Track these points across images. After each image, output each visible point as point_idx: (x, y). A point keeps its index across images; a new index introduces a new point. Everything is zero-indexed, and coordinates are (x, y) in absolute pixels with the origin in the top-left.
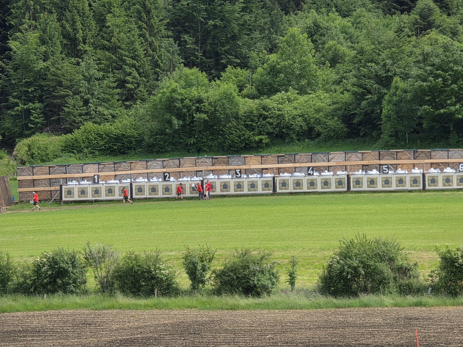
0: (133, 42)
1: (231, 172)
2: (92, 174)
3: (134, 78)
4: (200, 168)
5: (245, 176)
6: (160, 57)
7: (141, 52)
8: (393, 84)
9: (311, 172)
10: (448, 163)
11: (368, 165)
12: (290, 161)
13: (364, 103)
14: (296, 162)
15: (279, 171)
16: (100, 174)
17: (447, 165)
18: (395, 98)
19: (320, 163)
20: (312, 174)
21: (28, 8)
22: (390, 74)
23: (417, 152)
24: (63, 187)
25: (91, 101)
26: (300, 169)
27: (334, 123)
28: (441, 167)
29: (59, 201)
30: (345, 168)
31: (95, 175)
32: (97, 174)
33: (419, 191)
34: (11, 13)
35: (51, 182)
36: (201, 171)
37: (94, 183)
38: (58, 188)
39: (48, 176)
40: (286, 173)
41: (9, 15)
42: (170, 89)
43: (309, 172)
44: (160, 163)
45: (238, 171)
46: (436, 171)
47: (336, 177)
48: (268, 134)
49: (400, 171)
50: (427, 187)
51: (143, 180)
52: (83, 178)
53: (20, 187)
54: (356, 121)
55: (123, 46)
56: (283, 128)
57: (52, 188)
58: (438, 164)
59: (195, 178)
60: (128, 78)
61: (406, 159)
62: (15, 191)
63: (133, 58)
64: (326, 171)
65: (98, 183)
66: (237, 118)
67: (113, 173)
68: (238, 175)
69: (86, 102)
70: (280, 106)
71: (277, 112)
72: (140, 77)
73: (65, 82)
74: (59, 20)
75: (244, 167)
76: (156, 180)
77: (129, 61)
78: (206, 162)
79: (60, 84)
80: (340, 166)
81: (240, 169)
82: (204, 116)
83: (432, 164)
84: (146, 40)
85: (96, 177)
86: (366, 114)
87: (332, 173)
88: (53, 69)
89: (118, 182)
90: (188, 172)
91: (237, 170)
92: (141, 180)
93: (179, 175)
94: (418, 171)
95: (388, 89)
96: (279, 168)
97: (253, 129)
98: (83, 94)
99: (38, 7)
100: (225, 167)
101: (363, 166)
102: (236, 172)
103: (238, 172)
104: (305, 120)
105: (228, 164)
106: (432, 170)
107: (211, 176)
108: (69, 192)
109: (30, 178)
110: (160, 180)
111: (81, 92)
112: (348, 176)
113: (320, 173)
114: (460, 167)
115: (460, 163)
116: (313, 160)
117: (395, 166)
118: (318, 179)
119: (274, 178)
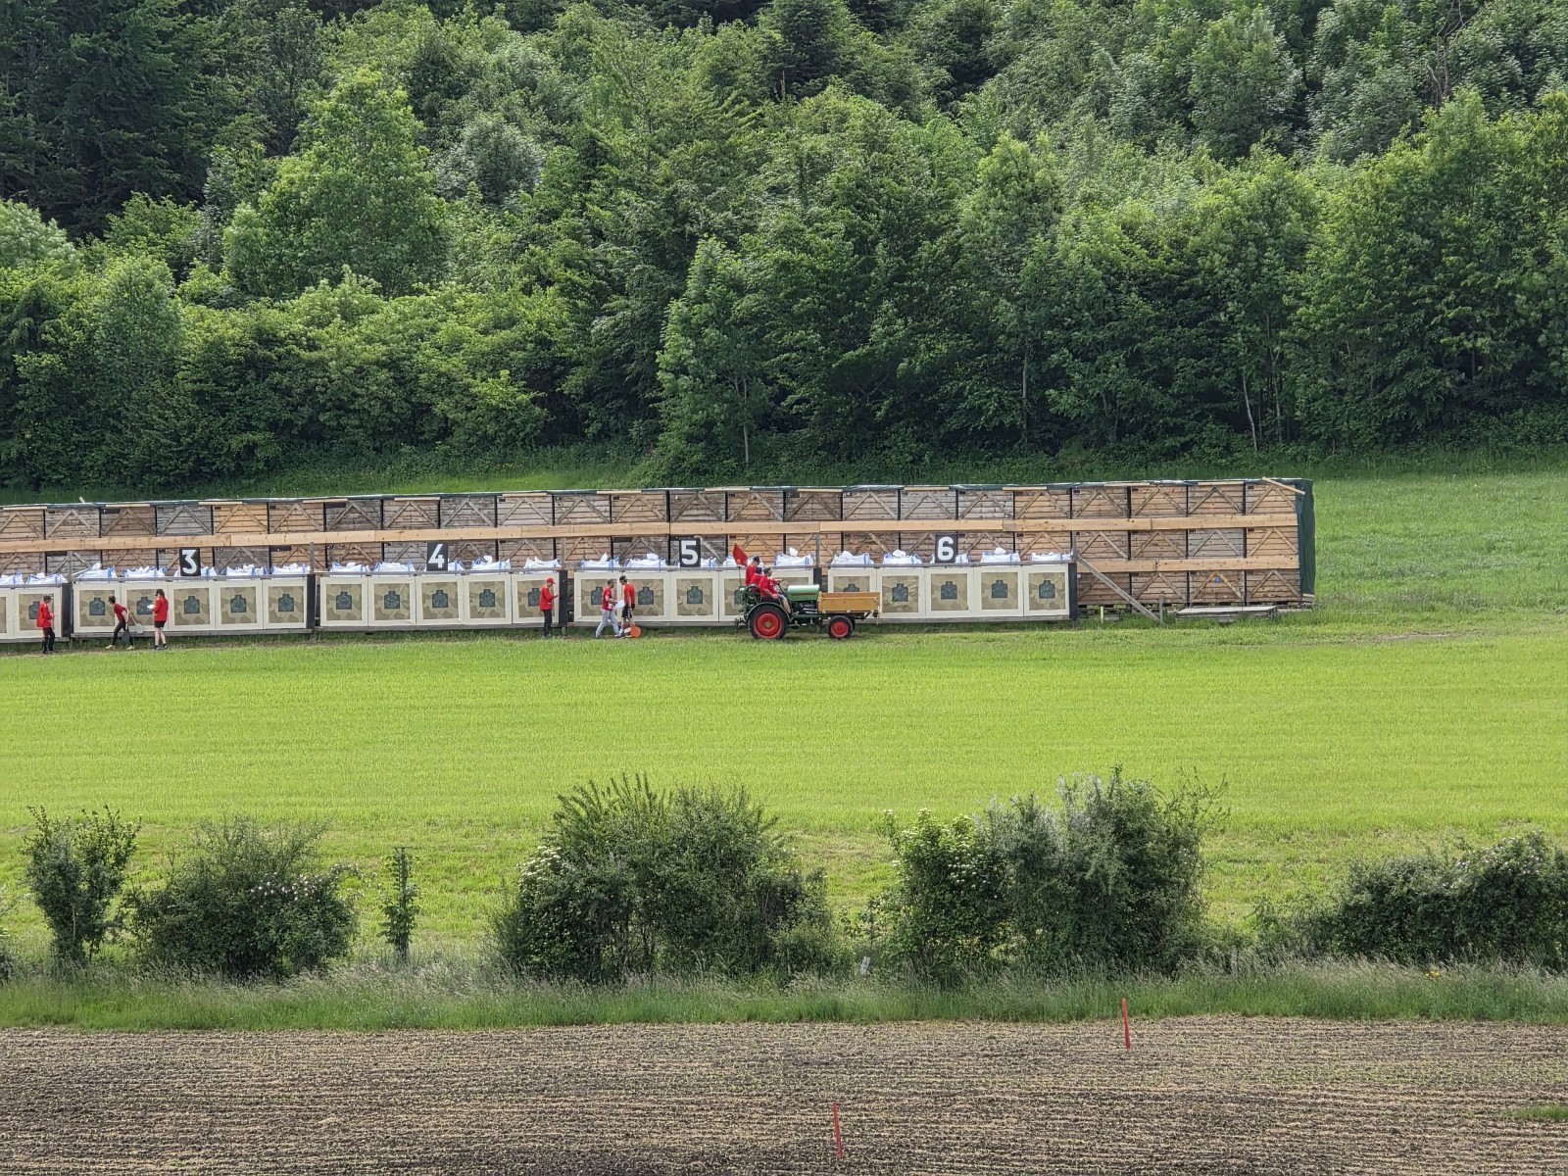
1: (164, 559)
4: (60, 545)
5: (213, 573)
8: (697, 261)
9: (440, 562)
10: (899, 533)
11: (628, 539)
12: (366, 523)
13: (601, 324)
14: (386, 524)
15: (329, 555)
17: (897, 539)
19: (466, 530)
20: (440, 566)
22: (688, 228)
23: (796, 495)
26: (398, 550)
27: (499, 391)
28: (874, 547)
30: (554, 547)
36: (64, 553)
40: (351, 564)
43: (432, 560)
45: (189, 554)
46: (860, 559)
47: (520, 577)
48: (273, 426)
54: (572, 385)
56: (323, 408)
58: (864, 536)
59: (42, 578)
61: (760, 519)
64: (486, 557)
66: (168, 368)
68: (189, 567)
70: (314, 332)
71: (305, 353)
75: (208, 540)
78: (81, 524)
80: (535, 539)
81: (198, 549)
82: (51, 360)
83: (844, 535)
86: (606, 360)
87: (506, 564)
90: (16, 555)
91: (184, 552)
94: (801, 561)
96: (327, 547)
97: (223, 411)
100: (143, 541)
101: (613, 539)
102: (182, 558)
103: (189, 559)
104: (400, 382)
105: (154, 529)
106: (846, 557)
107: (96, 571)
112: (563, 574)
113: (467, 565)
114: (941, 549)
115: (939, 534)
116: (445, 520)
117: (721, 542)
118: (462, 582)
119: (311, 579)
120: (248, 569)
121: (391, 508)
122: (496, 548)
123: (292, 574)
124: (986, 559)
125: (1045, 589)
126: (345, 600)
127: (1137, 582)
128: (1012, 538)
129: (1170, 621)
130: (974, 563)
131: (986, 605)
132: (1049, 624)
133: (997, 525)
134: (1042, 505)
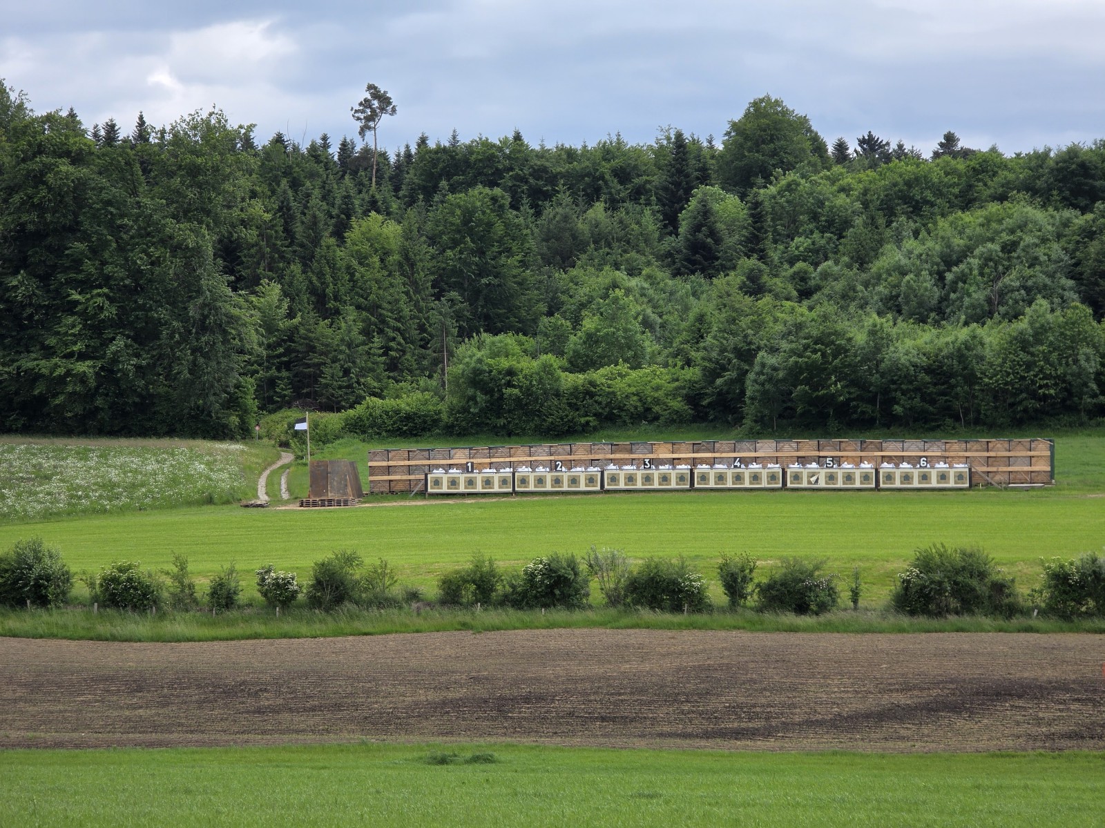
0: (397, 301)
1: (636, 462)
2: (464, 461)
3: (399, 344)
4: (597, 457)
5: (655, 468)
6: (427, 319)
7: (406, 311)
8: (758, 359)
9: (738, 464)
10: (904, 456)
11: (804, 457)
12: (708, 450)
13: (719, 381)
14: (716, 451)
15: (694, 462)
16: (475, 461)
17: (902, 459)
18: (762, 377)
19: (746, 453)
20: (738, 466)
21: (263, 257)
22: (753, 347)
23: (865, 442)
24: (429, 476)
25: (353, 370)
26: (721, 460)
27: (677, 404)
28: (895, 461)
29: (423, 494)
30: (776, 460)
31: (467, 463)
32: (472, 460)
33: (871, 490)
34: (242, 263)
35: (409, 470)
36: (600, 460)
37: (468, 471)
38: (423, 477)
39: (407, 463)
40: (704, 465)
41: (238, 265)
42: (475, 358)
43: (736, 464)
44: (547, 450)
45: (647, 461)
46: (891, 466)
47: (766, 470)
48: (595, 415)
49: (845, 465)
50: (882, 485)
51: (526, 470)
52: (451, 466)
53: (371, 475)
54: (705, 403)
55: (385, 305)
56: (613, 408)
57: (412, 477)
58: (890, 457)
59: (591, 469)
60: (392, 344)
61: (852, 450)
62: (366, 479)
63: (397, 320)
64: (753, 463)
65: (472, 472)
66: (557, 394)
67: (488, 460)
68: (647, 465)
69: (346, 372)
70: (609, 382)
71: (607, 389)
72: (406, 343)
73: (319, 347)
74: (304, 272)
75: (653, 456)
76: (544, 470)
77: (392, 323)
78: (604, 449)
79: (312, 349)
80: (770, 457)
81: (649, 459)
82: (516, 391)
83: (883, 457)
84: (411, 300)
85: (469, 464)
86: (720, 394)
87: (760, 466)
88: (302, 331)
89: (495, 471)
90: (581, 460)
92: (524, 470)
93: (570, 464)
94: (869, 466)
95: (751, 364)
96: (695, 459)
97: (577, 410)
98: (342, 362)
99: (277, 256)
100: (627, 456)
101: (798, 457)
102: (644, 462)
104: (640, 400)
105: (631, 452)
106: (885, 465)
107: (611, 466)
108: (437, 482)
109: (385, 464)
110: (548, 470)
111: (339, 360)
112: (783, 470)
113: (747, 466)
114: (922, 462)
115: (921, 457)
116: (737, 450)
117: (838, 459)
118: (747, 473)
119: (691, 470)
120: (667, 466)
121: (717, 445)
122: (755, 459)
123: (684, 468)
124: (937, 466)
125: (960, 477)
126: (704, 478)
127: (990, 475)
128: (945, 459)
129: (1006, 489)
130: (932, 467)
131: (938, 483)
132: (961, 489)
133: (939, 454)
134: (956, 447)
